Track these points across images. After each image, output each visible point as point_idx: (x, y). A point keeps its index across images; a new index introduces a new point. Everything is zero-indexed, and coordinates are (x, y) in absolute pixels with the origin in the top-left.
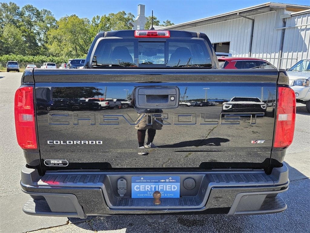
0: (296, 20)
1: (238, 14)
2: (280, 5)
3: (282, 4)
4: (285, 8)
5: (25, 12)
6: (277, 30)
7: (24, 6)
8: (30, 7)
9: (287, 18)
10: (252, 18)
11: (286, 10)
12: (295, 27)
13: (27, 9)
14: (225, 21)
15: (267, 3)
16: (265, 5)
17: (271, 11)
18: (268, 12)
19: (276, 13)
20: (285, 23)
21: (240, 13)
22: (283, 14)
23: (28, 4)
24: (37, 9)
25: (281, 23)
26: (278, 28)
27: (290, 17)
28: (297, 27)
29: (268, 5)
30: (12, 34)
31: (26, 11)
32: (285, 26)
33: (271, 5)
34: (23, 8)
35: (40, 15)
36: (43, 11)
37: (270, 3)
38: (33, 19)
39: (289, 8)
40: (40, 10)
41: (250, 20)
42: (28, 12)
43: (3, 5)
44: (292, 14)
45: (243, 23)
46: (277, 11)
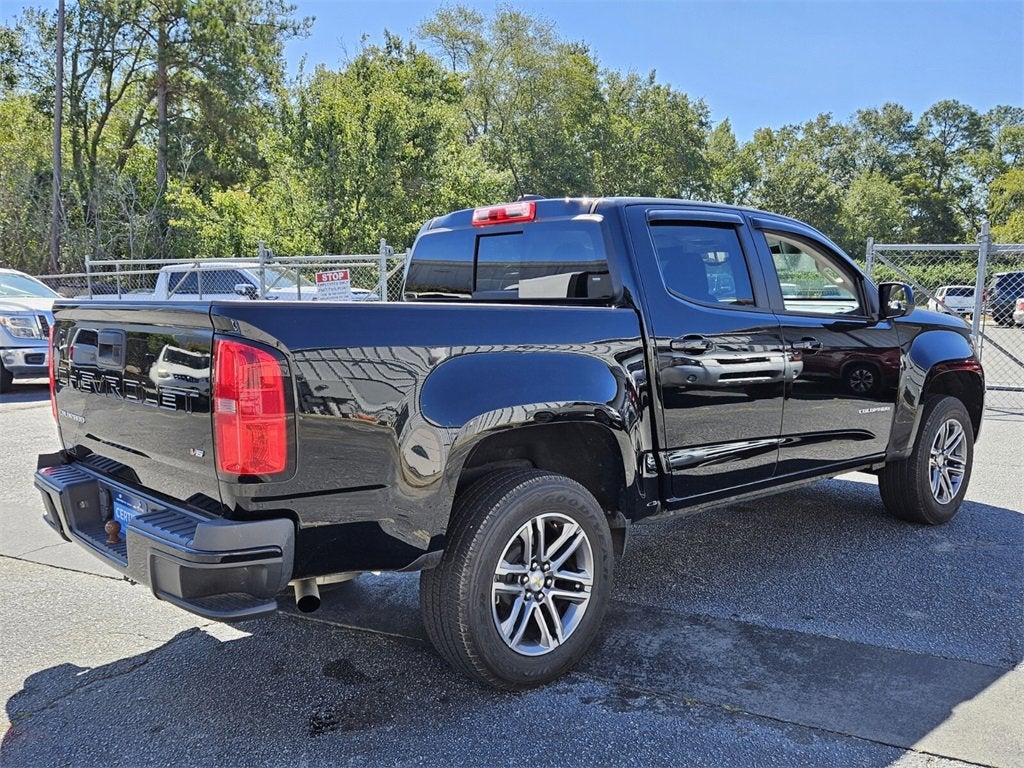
5: (931, 126)
7: (927, 109)
8: (948, 108)
13: (937, 116)
23: (942, 100)
24: (973, 111)
30: (871, 204)
31: (934, 123)
34: (926, 114)
35: (979, 126)
36: (995, 112)
38: (957, 144)
40: (982, 112)
42: (939, 124)
43: (864, 118)
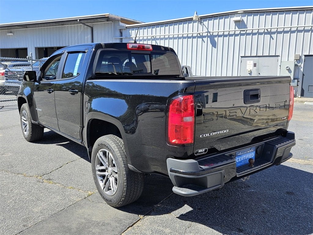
0: (130, 32)
1: (78, 20)
2: (116, 17)
3: (118, 16)
4: (120, 20)
6: (115, 39)
9: (122, 29)
10: (90, 26)
11: (121, 22)
12: (130, 38)
14: (62, 26)
15: (106, 14)
16: (105, 15)
17: (108, 21)
18: (105, 22)
19: (113, 23)
20: (121, 33)
21: (80, 20)
22: (119, 25)
25: (118, 33)
26: (116, 37)
27: (125, 28)
28: (132, 38)
29: (107, 16)
32: (121, 36)
33: (109, 16)
37: (108, 14)
39: (123, 21)
41: (88, 27)
44: (127, 26)
45: (82, 30)
46: (113, 21)
